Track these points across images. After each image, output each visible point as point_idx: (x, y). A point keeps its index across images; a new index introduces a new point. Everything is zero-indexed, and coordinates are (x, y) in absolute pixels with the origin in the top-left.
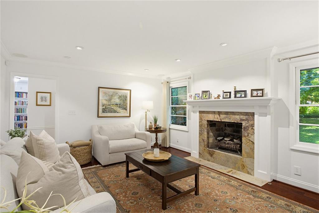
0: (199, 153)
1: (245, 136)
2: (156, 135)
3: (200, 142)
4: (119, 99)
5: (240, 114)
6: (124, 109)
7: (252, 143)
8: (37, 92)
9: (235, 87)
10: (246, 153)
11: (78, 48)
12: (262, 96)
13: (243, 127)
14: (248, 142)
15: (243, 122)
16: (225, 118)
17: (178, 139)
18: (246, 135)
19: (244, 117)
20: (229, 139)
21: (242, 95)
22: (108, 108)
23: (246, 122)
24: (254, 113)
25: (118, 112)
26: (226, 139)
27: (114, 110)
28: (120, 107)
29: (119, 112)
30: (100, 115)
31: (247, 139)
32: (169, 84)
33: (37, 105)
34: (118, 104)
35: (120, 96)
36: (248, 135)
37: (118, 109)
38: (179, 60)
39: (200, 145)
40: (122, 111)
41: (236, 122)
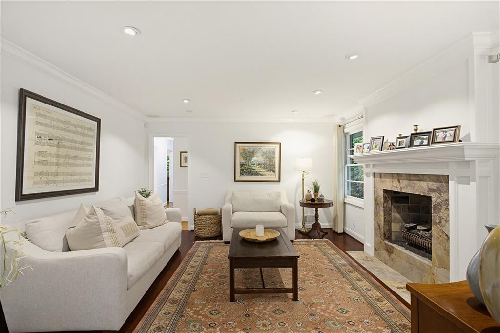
0: (375, 248)
1: (436, 223)
2: (317, 211)
3: (375, 229)
4: (263, 157)
5: (428, 179)
6: (271, 170)
7: (446, 237)
8: (181, 152)
9: (416, 126)
10: (438, 257)
11: (186, 101)
12: (454, 141)
13: (432, 206)
14: (441, 235)
15: (432, 195)
16: (407, 186)
17: (354, 221)
18: (438, 221)
19: (434, 185)
20: (424, 228)
21: (424, 140)
22: (248, 169)
23: (438, 194)
24: (448, 176)
25: (261, 175)
26: (419, 227)
27: (256, 172)
28: (264, 168)
29: (264, 175)
30: (237, 178)
31: (439, 230)
32: (344, 128)
33: (181, 166)
34: (260, 163)
35: (264, 152)
36: (440, 222)
37: (263, 171)
38: (317, 93)
39: (376, 234)
40: (268, 173)
41: (422, 194)
